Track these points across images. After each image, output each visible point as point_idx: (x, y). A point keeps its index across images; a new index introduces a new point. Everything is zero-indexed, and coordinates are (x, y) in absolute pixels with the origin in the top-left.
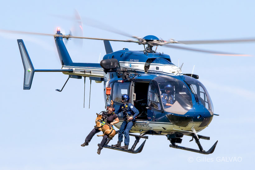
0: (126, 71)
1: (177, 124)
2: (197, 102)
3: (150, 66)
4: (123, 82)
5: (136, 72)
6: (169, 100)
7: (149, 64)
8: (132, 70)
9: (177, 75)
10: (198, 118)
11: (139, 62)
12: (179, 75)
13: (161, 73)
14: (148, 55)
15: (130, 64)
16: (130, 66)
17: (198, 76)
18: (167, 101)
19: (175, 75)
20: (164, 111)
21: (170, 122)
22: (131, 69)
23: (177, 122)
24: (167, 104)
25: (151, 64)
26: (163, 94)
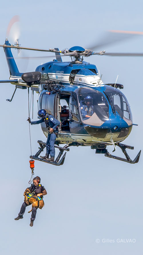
0: (51, 83)
1: (95, 136)
2: (114, 113)
3: (75, 77)
4: (50, 94)
5: (62, 83)
6: (90, 111)
7: (74, 75)
8: (59, 81)
9: (97, 87)
10: (115, 129)
11: (64, 73)
12: (99, 86)
13: (83, 84)
14: (72, 66)
15: (56, 75)
16: (57, 78)
17: (123, 85)
18: (88, 112)
19: (95, 86)
20: (82, 123)
21: (88, 134)
22: (57, 81)
23: (95, 134)
24: (86, 116)
25: (76, 75)
26: (84, 106)
